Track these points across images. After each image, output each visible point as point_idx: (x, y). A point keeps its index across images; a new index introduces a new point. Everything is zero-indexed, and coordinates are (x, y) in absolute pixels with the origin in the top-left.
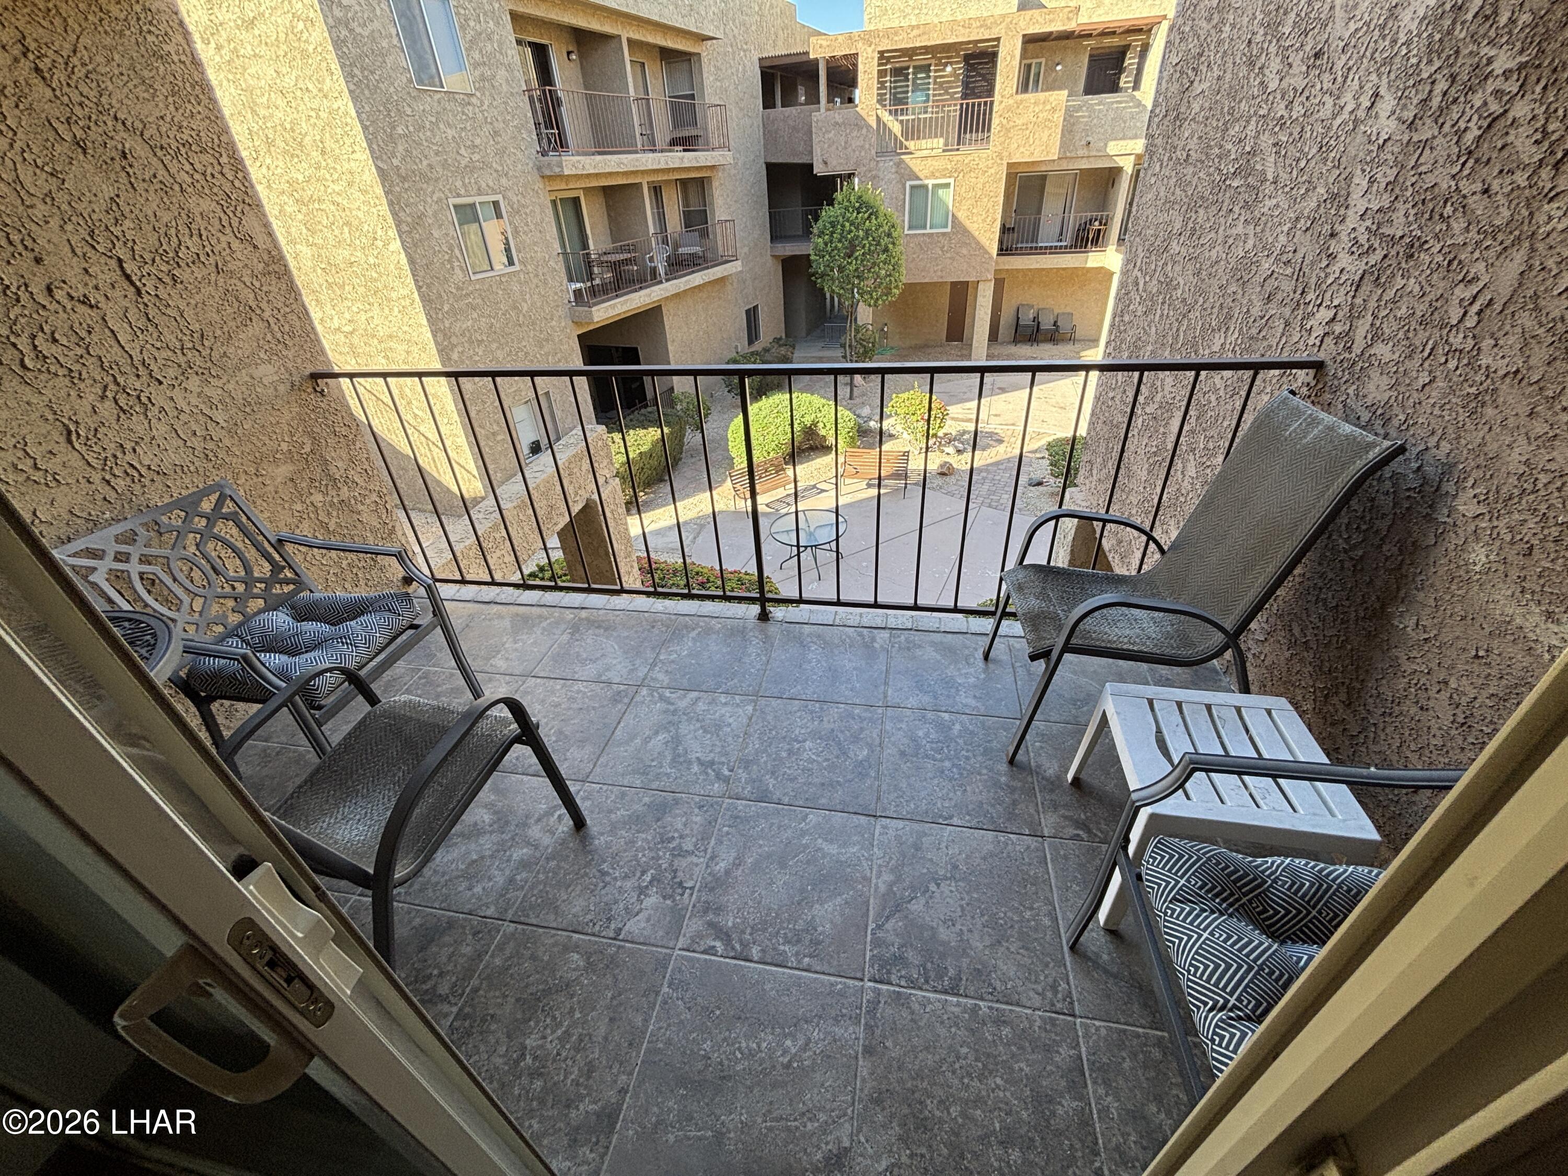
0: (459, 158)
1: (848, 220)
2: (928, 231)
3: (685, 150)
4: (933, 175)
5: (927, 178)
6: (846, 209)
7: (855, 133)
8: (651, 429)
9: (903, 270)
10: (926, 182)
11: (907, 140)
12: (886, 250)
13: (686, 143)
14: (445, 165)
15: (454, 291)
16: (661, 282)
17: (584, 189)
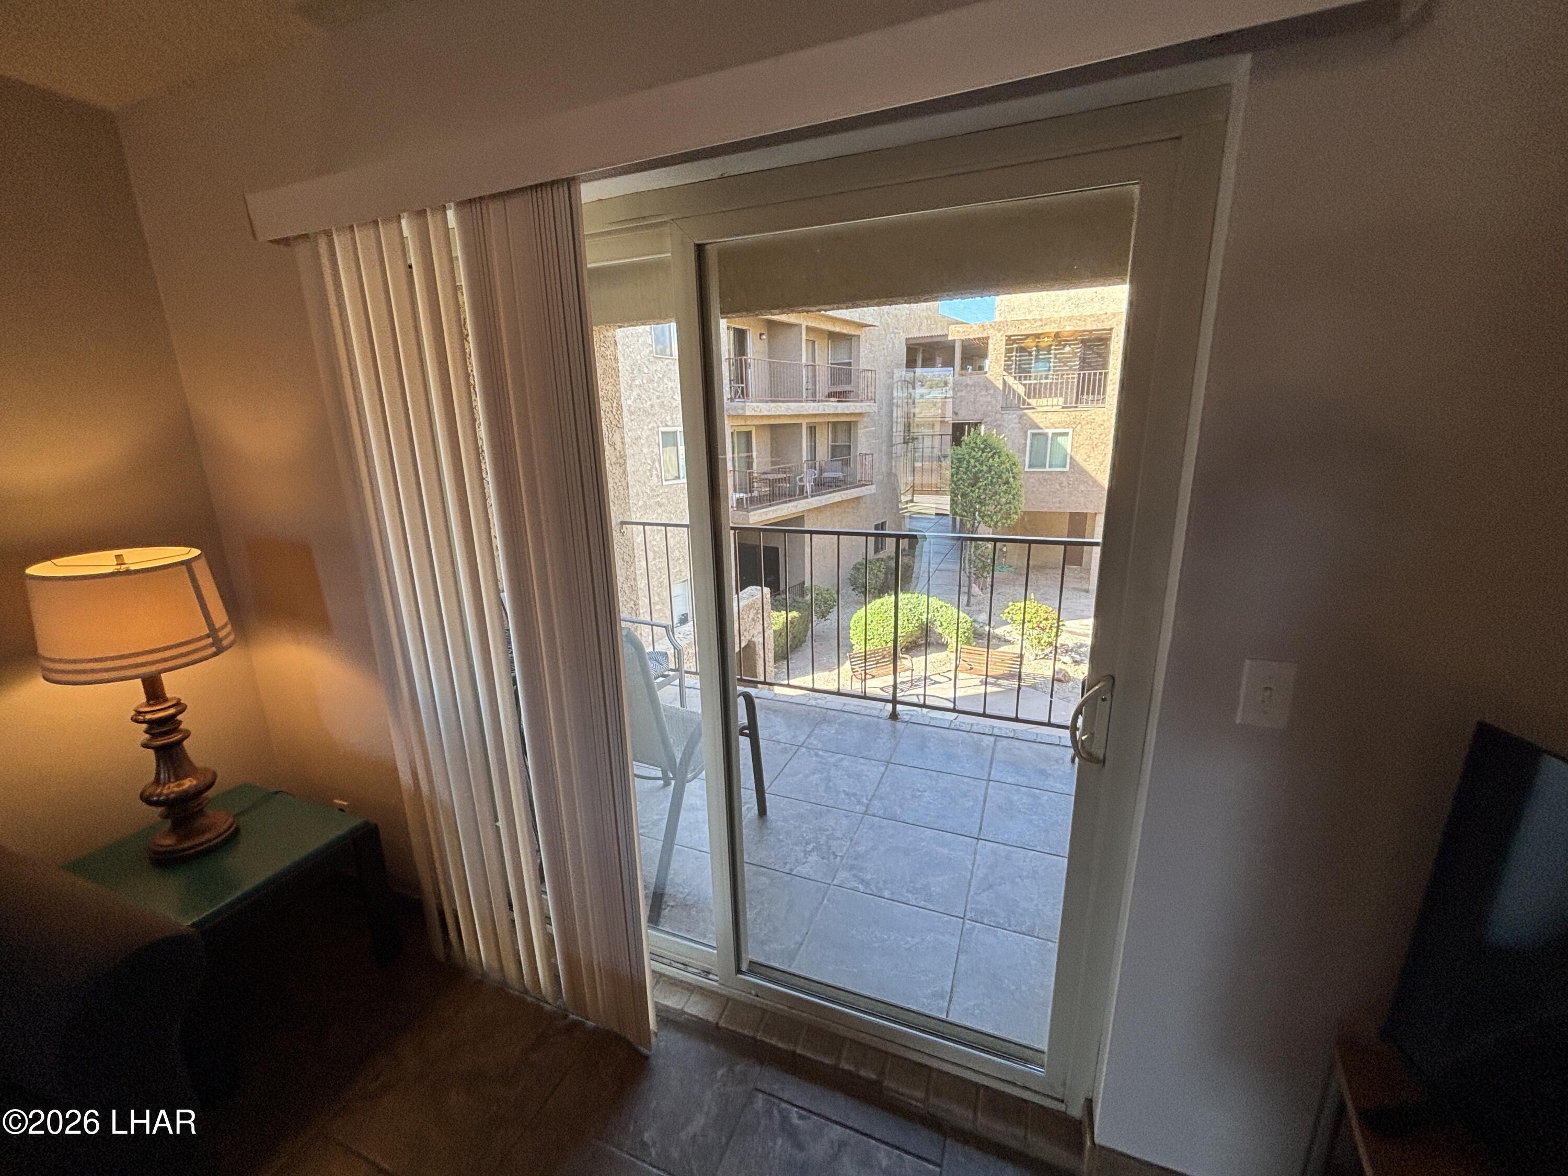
0: (672, 401)
1: (973, 458)
2: (1047, 469)
3: (839, 401)
4: (1052, 426)
5: (1047, 428)
6: (973, 449)
7: (984, 393)
8: (784, 612)
9: (1023, 499)
10: (1046, 431)
11: (1029, 398)
12: (1007, 482)
13: (840, 396)
14: (662, 405)
15: (648, 492)
16: (807, 497)
17: (756, 426)
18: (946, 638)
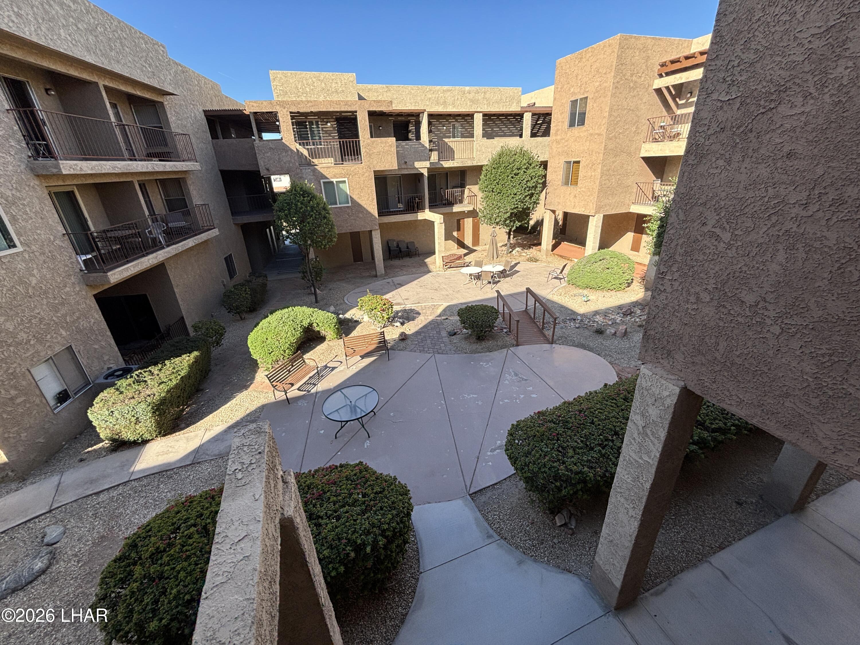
2: (339, 206)
3: (160, 160)
4: (335, 177)
5: (332, 178)
6: (295, 195)
7: (284, 154)
8: (184, 356)
9: (335, 227)
10: (332, 180)
11: (313, 158)
16: (163, 248)
17: (77, 185)
18: (323, 333)
